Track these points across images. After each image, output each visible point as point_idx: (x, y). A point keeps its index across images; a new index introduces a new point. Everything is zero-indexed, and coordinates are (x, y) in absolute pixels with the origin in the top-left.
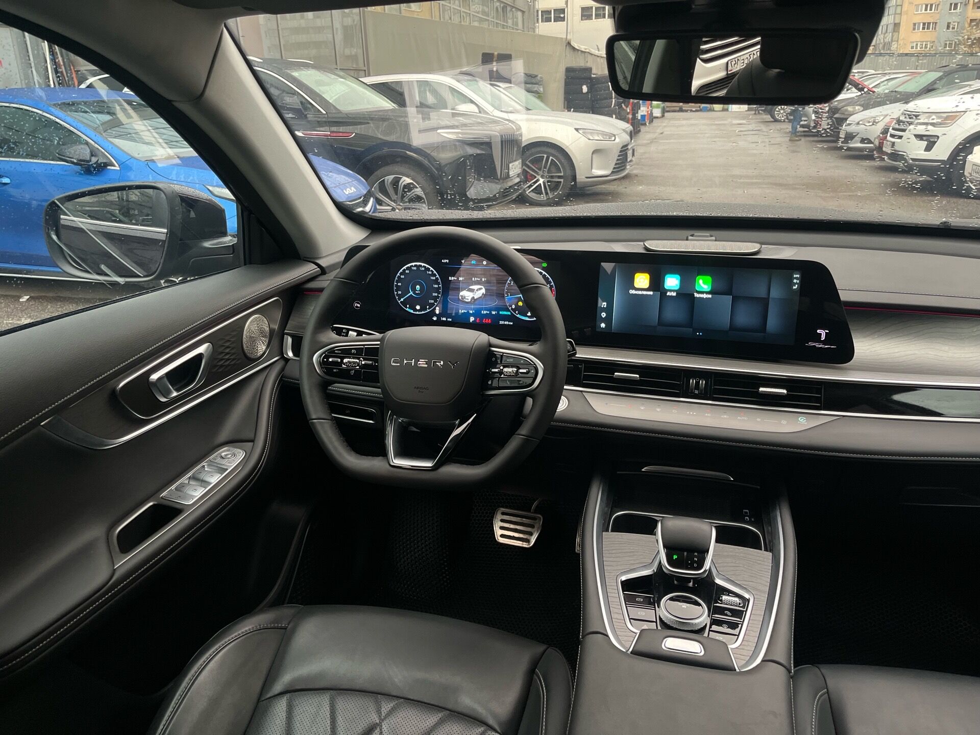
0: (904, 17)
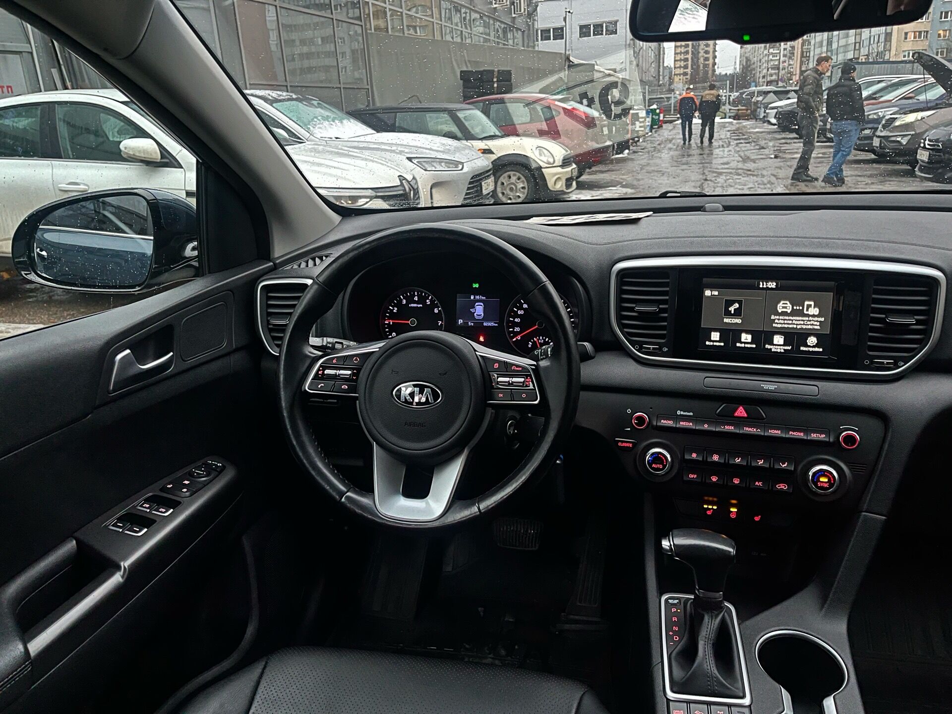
0: (895, 28)
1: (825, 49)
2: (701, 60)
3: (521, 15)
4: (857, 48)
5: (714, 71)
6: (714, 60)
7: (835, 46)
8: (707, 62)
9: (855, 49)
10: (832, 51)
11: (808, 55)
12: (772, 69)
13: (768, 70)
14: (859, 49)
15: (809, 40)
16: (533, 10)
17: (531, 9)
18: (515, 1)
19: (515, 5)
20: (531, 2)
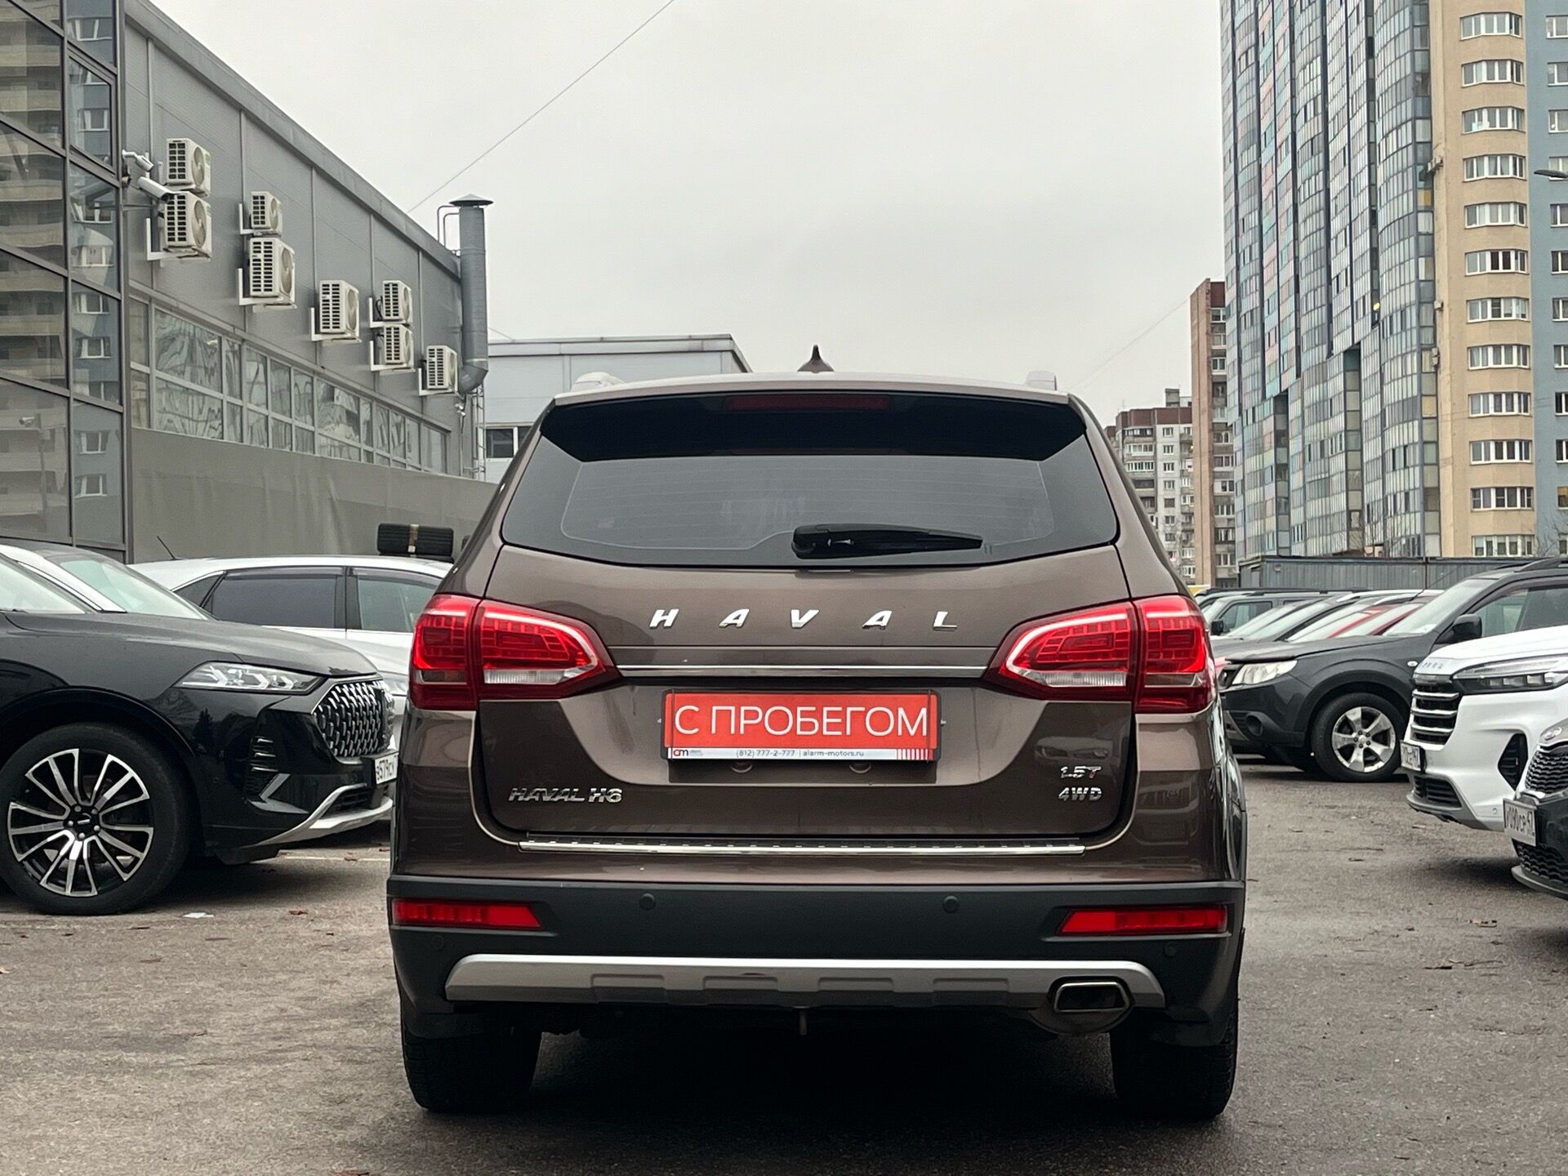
0: (1446, 473)
1: (1271, 523)
3: (445, 393)
4: (1355, 524)
7: (1296, 516)
9: (1349, 528)
10: (1290, 530)
11: (1230, 538)
14: (1362, 529)
15: (1229, 497)
16: (473, 383)
17: (466, 378)
18: (428, 358)
19: (428, 367)
20: (468, 361)
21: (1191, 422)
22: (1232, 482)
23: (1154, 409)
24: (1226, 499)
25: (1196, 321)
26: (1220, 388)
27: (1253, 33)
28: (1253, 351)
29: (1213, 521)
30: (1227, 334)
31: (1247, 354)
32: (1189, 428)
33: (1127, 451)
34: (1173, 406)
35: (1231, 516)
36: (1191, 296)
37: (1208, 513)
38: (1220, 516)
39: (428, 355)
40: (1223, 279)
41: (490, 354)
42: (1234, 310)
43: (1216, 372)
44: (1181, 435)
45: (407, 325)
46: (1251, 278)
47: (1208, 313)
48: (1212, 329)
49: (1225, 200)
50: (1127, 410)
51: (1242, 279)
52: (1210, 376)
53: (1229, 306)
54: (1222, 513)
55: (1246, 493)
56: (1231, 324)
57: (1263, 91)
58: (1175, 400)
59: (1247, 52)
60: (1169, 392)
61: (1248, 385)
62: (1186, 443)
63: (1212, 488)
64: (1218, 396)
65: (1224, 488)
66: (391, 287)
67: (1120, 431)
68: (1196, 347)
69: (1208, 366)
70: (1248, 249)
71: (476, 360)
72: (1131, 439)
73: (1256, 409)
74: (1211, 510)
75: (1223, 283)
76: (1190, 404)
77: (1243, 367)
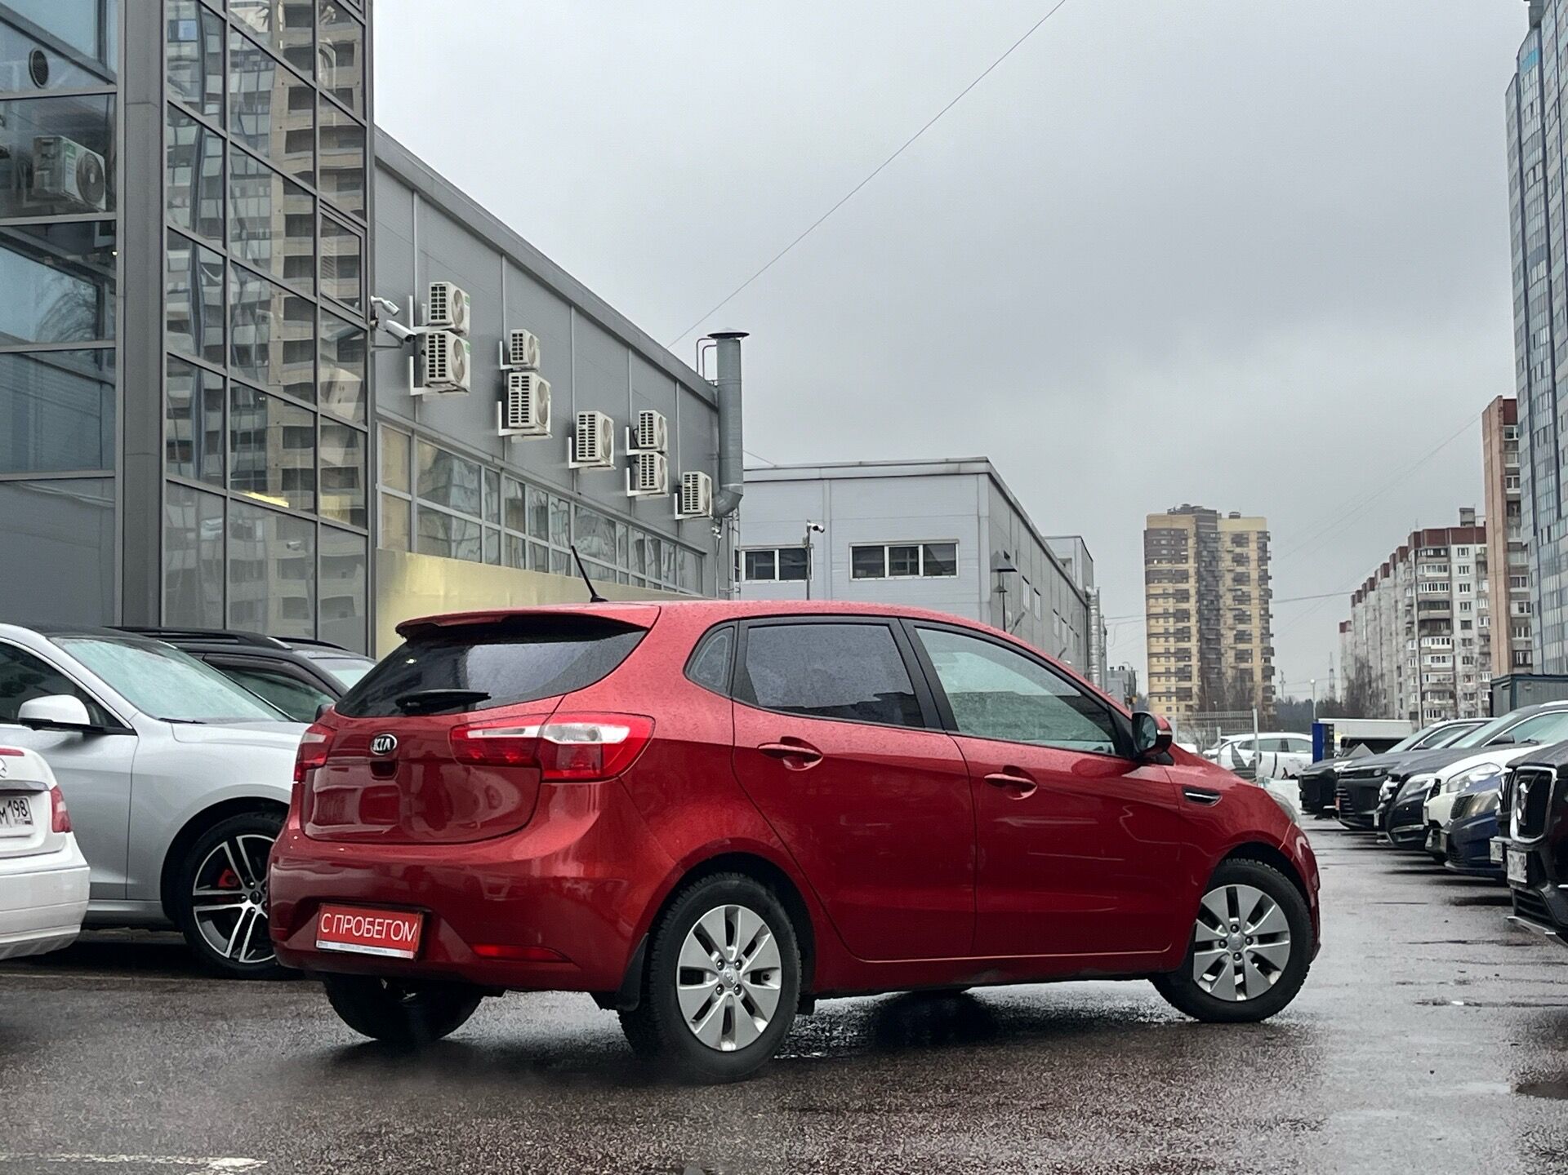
2: (1229, 658)
3: (700, 516)
5: (1269, 690)
6: (1267, 660)
8: (1243, 665)
11: (1529, 662)
12: (1438, 693)
13: (1423, 698)
15: (1526, 618)
16: (729, 507)
17: (722, 503)
18: (683, 484)
19: (683, 492)
20: (724, 486)
21: (1485, 542)
22: (1528, 604)
23: (1448, 529)
24: (1524, 621)
25: (1488, 440)
26: (1515, 508)
27: (1541, 149)
28: (1547, 470)
29: (1510, 644)
30: (1520, 451)
31: (1541, 471)
32: (1485, 548)
33: (1420, 572)
34: (1467, 526)
35: (1529, 638)
36: (1483, 413)
37: (1505, 636)
38: (1518, 638)
39: (684, 480)
40: (1515, 397)
41: (745, 480)
42: (1526, 426)
43: (1510, 491)
44: (1477, 555)
45: (661, 453)
46: (1543, 394)
47: (1501, 429)
48: (1506, 446)
49: (1515, 317)
50: (1420, 530)
51: (1534, 397)
52: (1504, 495)
53: (1522, 423)
54: (1520, 635)
55: (1543, 614)
56: (1524, 442)
57: (1552, 206)
58: (1471, 520)
59: (1534, 168)
60: (1463, 511)
61: (1542, 506)
62: (1482, 564)
63: (1508, 609)
64: (1513, 515)
65: (1521, 610)
66: (647, 416)
67: (1413, 551)
68: (1489, 466)
69: (1503, 485)
70: (1539, 367)
71: (731, 485)
72: (1425, 559)
73: (1552, 528)
74: (1508, 632)
75: (1515, 400)
76: (1485, 523)
77: (1537, 484)
